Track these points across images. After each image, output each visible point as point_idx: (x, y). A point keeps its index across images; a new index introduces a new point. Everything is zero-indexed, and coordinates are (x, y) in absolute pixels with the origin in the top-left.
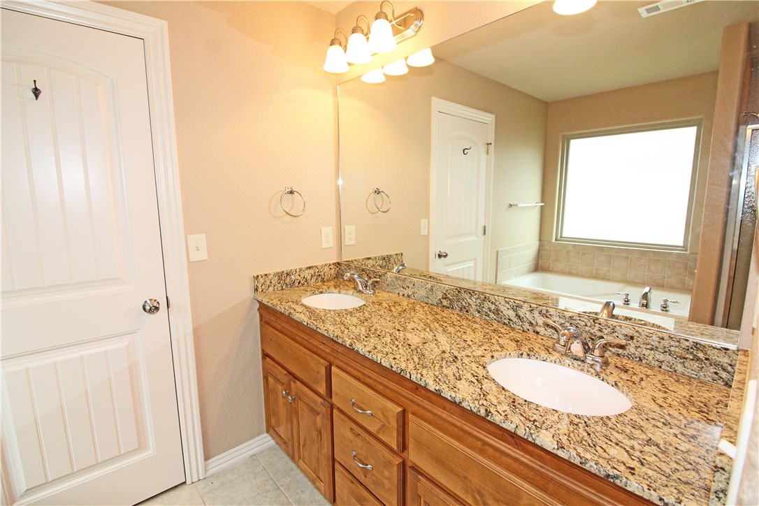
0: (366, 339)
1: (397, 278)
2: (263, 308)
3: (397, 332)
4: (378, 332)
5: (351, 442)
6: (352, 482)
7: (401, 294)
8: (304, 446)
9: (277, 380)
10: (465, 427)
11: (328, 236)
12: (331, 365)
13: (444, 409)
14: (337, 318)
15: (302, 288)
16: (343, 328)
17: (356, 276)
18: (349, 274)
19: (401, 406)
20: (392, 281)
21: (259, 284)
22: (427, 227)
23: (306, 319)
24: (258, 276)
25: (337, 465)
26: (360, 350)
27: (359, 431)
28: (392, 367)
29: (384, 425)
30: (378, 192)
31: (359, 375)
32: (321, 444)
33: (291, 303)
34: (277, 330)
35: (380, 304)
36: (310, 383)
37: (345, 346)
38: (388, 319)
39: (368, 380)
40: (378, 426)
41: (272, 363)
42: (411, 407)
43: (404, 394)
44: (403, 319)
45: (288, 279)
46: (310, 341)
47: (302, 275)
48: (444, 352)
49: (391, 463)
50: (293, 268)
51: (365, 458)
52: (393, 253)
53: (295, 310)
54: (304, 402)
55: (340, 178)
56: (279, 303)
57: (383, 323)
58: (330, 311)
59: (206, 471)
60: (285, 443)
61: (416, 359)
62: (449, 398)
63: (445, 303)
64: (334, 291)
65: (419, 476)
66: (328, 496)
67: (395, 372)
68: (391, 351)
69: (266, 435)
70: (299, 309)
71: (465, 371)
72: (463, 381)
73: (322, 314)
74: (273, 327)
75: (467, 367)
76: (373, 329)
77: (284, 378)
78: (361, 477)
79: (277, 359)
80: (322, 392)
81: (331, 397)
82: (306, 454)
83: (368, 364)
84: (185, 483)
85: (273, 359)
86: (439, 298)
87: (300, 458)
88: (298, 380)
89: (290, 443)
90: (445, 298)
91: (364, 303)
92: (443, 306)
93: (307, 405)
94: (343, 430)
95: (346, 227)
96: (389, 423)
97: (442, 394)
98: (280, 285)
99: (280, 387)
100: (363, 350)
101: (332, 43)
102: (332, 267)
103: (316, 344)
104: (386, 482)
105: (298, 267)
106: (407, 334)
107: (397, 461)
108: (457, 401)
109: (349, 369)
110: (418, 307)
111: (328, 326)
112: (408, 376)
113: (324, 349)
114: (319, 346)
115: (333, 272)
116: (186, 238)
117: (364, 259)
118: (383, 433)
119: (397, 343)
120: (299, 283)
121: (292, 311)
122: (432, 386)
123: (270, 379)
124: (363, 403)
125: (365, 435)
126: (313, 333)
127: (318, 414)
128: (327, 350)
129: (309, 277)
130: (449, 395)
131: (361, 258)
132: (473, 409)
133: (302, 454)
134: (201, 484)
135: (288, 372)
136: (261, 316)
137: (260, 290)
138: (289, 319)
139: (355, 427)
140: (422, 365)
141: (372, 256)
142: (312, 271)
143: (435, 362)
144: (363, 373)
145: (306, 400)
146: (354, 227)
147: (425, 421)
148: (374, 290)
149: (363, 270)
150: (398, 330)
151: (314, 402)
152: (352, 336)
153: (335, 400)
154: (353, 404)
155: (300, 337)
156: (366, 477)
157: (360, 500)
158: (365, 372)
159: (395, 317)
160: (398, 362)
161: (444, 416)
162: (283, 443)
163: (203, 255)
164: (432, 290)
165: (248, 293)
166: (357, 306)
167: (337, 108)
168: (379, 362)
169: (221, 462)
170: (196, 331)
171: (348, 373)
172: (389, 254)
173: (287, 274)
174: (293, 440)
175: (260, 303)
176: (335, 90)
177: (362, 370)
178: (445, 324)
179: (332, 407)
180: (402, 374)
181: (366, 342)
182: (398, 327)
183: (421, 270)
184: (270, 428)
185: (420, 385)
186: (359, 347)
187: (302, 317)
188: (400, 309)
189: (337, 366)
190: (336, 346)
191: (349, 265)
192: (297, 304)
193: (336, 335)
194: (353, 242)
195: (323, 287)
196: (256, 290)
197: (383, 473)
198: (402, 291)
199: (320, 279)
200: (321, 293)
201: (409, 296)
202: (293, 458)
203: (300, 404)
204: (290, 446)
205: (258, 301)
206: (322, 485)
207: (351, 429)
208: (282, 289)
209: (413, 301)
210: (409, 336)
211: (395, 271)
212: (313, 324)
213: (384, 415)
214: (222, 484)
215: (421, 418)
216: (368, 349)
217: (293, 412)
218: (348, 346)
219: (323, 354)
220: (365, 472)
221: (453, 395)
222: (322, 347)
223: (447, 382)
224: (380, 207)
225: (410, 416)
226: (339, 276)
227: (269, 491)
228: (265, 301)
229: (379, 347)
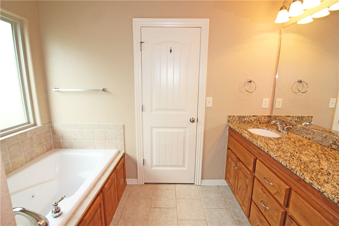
0: (276, 151)
1: (303, 128)
2: (231, 129)
3: (295, 153)
4: (284, 151)
5: (261, 194)
6: (259, 212)
7: (305, 137)
8: (239, 189)
9: (232, 159)
10: (324, 207)
11: (266, 103)
12: (257, 159)
13: (314, 194)
14: (263, 140)
15: (249, 124)
16: (265, 144)
17: (278, 123)
18: (274, 122)
19: (289, 186)
20: (300, 129)
21: (230, 119)
22: (335, 104)
23: (248, 137)
24: (230, 116)
25: (252, 202)
26: (272, 155)
27: (266, 191)
28: (287, 166)
29: (279, 192)
30: (300, 82)
31: (270, 166)
32: (247, 191)
33: (243, 130)
34: (235, 139)
35: (290, 139)
36: (246, 165)
37: (265, 152)
38: (292, 146)
39: (274, 170)
40: (275, 191)
41: (231, 152)
42: (294, 188)
43: (291, 181)
44: (301, 148)
45: (243, 119)
46: (249, 147)
47: (250, 119)
48: (322, 169)
49: (279, 210)
50: (246, 115)
51: (266, 204)
52: (306, 115)
53: (244, 132)
54: (242, 171)
55: (277, 75)
56: (237, 128)
57: (289, 148)
58: (260, 136)
59: (201, 183)
60: (232, 186)
61: (302, 167)
62: (317, 189)
63: (334, 146)
64: (265, 128)
65: (293, 221)
66: (246, 214)
67: (288, 169)
68: (289, 160)
69: (224, 180)
70: (246, 132)
71: (332, 181)
72: (329, 185)
73: (256, 136)
74: (234, 138)
75: (335, 180)
76: (281, 149)
77: (235, 160)
78: (263, 211)
79: (233, 151)
80: (251, 169)
81: (255, 173)
82: (240, 193)
83: (275, 162)
84: (194, 184)
85: (231, 151)
86: (330, 143)
87: (237, 194)
88: (241, 162)
89: (234, 186)
90: (335, 144)
91: (280, 136)
92: (332, 148)
93: (243, 173)
94: (258, 188)
95: (277, 99)
96: (281, 192)
97: (313, 186)
98: (239, 121)
99: (233, 163)
100: (273, 155)
101: (281, 9)
102: (266, 117)
103: (251, 148)
104: (275, 218)
105: (248, 115)
106: (301, 156)
107: (282, 210)
108: (321, 191)
109: (265, 163)
110: (314, 145)
111: (258, 142)
112: (295, 172)
113: (254, 151)
114: (252, 149)
115: (266, 120)
116: (206, 98)
117: (285, 116)
118: (277, 195)
119: (293, 157)
120: (248, 122)
121: (242, 132)
122: (308, 180)
123: (229, 158)
124: (269, 179)
125: (268, 194)
126: (251, 143)
127: (248, 178)
128: (256, 152)
129: (253, 120)
130: (317, 187)
131: (284, 115)
132: (330, 197)
133: (238, 192)
134: (199, 187)
135: (237, 158)
136: (229, 132)
137: (230, 122)
138: (240, 135)
139: (264, 188)
140: (305, 170)
141: (291, 115)
142: (255, 118)
143: (314, 171)
144: (272, 166)
145: (243, 170)
146: (282, 99)
147: (301, 197)
148: (288, 132)
149: (283, 121)
150: (296, 152)
151: (247, 172)
152: (269, 148)
153: (256, 174)
154: (265, 178)
155: (245, 144)
156: (265, 212)
157: (261, 221)
158: (273, 166)
159: (296, 146)
160: (291, 165)
161: (313, 197)
162: (231, 186)
163: (210, 105)
164: (326, 137)
165: (225, 122)
166: (275, 137)
167: (280, 40)
168: (280, 162)
169: (206, 182)
170: (205, 132)
171: (264, 164)
172: (302, 115)
173: (243, 117)
174: (235, 186)
175: (230, 127)
176: (281, 31)
177: (271, 165)
178: (329, 157)
179: (254, 177)
180: (292, 170)
181: (276, 152)
182: (297, 150)
183: (324, 127)
184: (226, 178)
185: (301, 178)
186: (271, 154)
187: (247, 136)
188: (301, 143)
189: (260, 160)
190: (260, 151)
191: (275, 118)
192: (245, 130)
193: (261, 146)
194: (280, 107)
195: (260, 126)
196: (229, 121)
197: (274, 213)
198: (305, 135)
199: (259, 122)
200: (258, 128)
201: (309, 139)
202: (234, 193)
203: (240, 172)
204: (234, 188)
205: (229, 126)
206: (244, 209)
207: (262, 189)
208: (240, 123)
209: (311, 142)
210: (302, 157)
211: (303, 124)
212: (251, 139)
213: (279, 187)
214: (206, 190)
215: (299, 195)
216: (276, 155)
217: (237, 175)
218: (266, 152)
219: (254, 154)
220: (266, 210)
221: (320, 187)
222: (254, 150)
223: (318, 182)
224: (300, 90)
225: (293, 192)
226: (269, 122)
227: (222, 201)
228: (232, 127)
229: (282, 156)
